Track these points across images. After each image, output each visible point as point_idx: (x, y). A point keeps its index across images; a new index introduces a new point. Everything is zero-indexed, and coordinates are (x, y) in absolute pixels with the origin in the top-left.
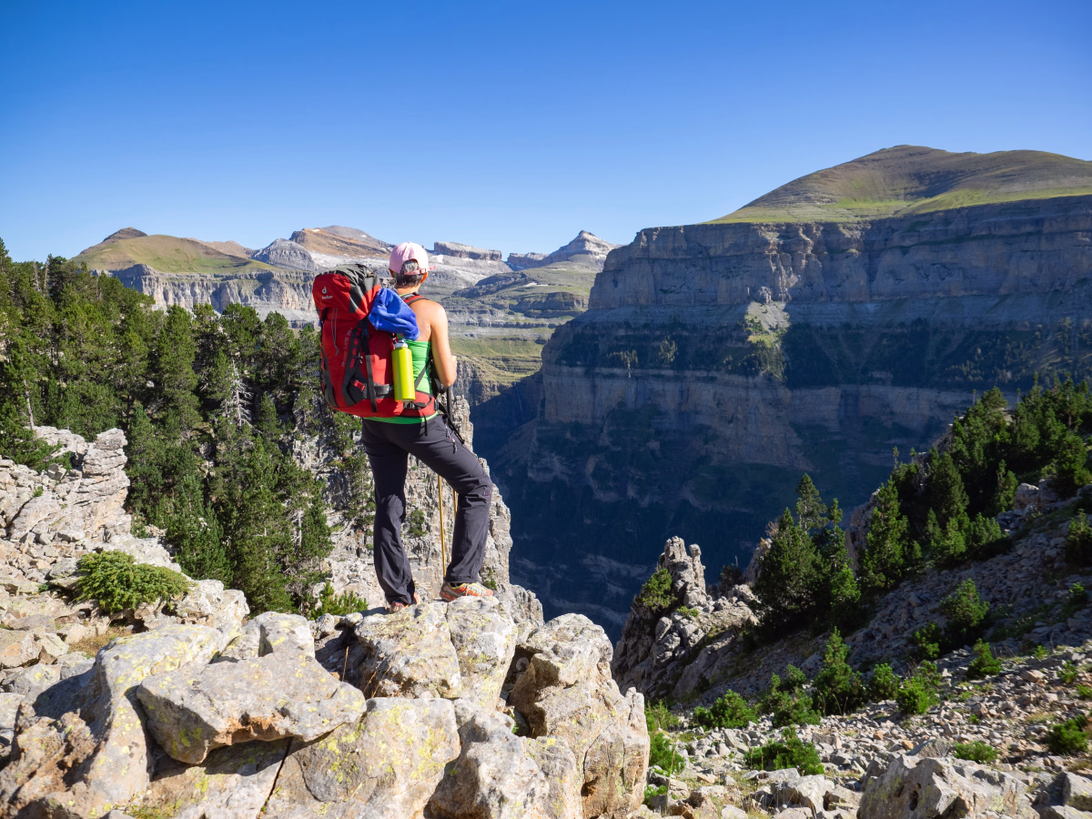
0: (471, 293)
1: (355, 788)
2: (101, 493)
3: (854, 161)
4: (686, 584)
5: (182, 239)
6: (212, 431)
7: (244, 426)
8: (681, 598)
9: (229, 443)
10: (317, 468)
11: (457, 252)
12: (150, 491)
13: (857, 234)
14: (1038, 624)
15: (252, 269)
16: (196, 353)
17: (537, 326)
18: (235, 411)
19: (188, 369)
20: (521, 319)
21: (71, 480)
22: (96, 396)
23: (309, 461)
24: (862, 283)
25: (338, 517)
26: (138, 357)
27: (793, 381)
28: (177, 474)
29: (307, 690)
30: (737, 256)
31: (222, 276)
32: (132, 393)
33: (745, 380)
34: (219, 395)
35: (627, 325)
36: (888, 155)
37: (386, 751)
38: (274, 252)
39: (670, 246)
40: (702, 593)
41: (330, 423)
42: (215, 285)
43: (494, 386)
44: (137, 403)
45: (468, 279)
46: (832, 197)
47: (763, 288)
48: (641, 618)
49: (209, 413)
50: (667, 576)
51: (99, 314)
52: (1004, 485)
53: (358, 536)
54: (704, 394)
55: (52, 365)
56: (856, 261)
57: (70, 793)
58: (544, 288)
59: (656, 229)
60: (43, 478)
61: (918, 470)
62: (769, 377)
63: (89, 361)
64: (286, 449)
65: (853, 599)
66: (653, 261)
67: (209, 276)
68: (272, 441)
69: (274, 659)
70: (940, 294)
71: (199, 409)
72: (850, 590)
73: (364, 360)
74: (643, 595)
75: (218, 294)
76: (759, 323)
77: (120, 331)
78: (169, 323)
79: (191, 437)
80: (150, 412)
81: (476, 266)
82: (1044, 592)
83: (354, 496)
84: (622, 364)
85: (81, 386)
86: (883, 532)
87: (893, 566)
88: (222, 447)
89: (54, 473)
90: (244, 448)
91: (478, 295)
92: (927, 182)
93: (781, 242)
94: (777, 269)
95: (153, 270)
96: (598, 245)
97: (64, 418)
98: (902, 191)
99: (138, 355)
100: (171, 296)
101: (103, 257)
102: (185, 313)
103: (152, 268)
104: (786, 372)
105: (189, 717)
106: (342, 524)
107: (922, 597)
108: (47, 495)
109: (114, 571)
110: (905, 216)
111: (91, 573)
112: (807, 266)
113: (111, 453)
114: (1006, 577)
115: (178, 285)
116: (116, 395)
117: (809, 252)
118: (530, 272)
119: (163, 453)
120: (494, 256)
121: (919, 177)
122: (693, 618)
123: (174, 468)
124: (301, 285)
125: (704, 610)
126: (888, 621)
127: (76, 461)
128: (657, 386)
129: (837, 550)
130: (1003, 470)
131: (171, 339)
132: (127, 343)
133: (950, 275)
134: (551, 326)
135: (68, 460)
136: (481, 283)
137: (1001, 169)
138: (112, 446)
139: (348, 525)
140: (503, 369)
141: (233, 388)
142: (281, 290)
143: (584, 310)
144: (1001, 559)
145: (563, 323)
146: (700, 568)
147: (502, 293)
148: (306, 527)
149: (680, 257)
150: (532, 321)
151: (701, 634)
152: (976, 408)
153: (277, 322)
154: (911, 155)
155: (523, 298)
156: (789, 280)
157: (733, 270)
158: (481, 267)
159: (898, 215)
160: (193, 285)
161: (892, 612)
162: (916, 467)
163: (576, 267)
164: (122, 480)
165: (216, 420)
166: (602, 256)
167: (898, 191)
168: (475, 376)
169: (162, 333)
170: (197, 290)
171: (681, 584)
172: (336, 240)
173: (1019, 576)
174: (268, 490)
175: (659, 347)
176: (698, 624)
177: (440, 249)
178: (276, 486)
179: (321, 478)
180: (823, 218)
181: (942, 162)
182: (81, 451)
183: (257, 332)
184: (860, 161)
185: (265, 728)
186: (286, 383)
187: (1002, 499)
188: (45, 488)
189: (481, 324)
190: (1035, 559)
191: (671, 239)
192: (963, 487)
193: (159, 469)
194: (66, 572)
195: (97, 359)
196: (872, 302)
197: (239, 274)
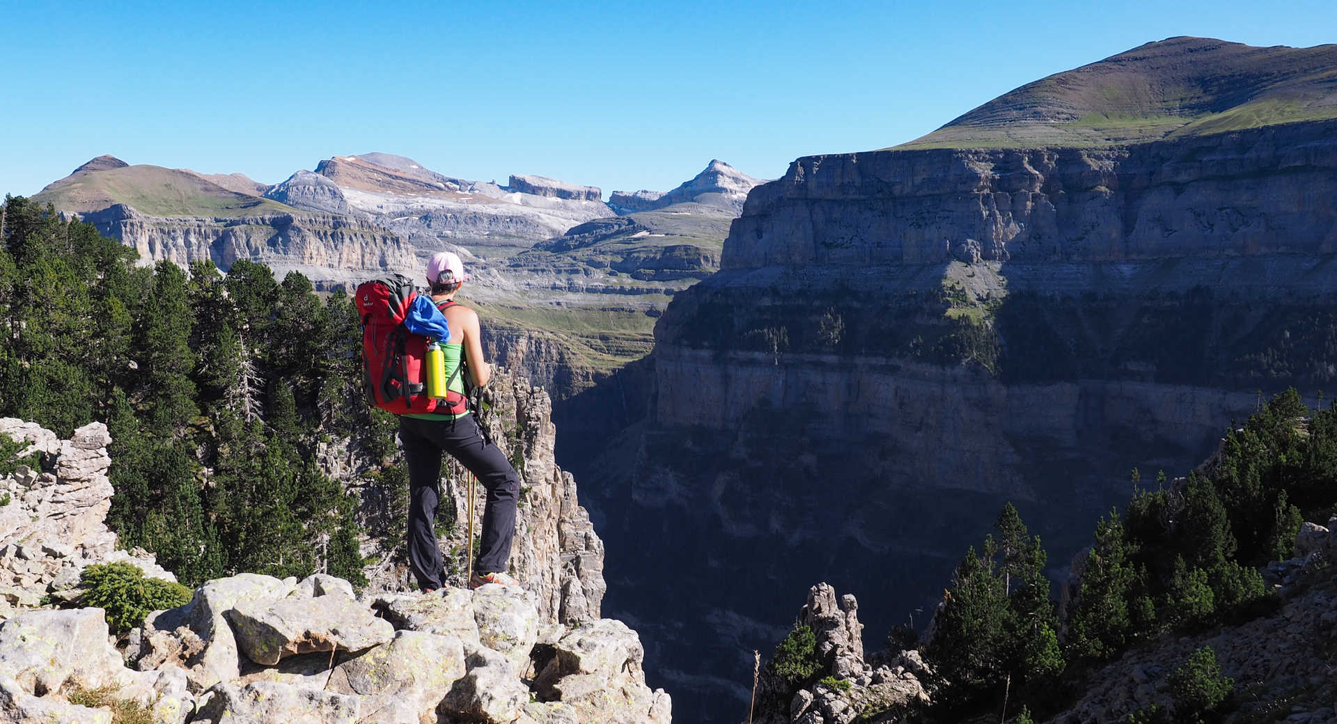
0: (559, 246)
1: (384, 686)
2: (79, 504)
3: (1106, 60)
4: (836, 647)
5: (174, 171)
6: (212, 427)
7: (254, 422)
8: (827, 665)
9: (235, 444)
10: (348, 480)
11: (540, 189)
12: (133, 505)
13: (1109, 165)
14: (1296, 708)
15: (265, 211)
16: (193, 324)
17: (649, 291)
18: (242, 403)
19: (182, 346)
20: (627, 281)
21: (43, 486)
22: (66, 380)
23: (337, 471)
24: (1114, 235)
25: (373, 545)
26: (120, 330)
27: (1010, 373)
28: (168, 483)
29: (351, 620)
30: (933, 195)
31: (225, 221)
32: (111, 376)
33: (941, 370)
34: (222, 381)
35: (775, 292)
36: (1157, 52)
37: (408, 664)
38: (294, 188)
39: (838, 181)
40: (858, 661)
41: (364, 420)
42: (215, 233)
43: (587, 373)
44: (117, 390)
45: (555, 226)
46: (1073, 112)
47: (969, 241)
48: (773, 692)
49: (208, 404)
50: (809, 635)
51: (72, 273)
52: (1285, 524)
53: (400, 572)
54: (883, 389)
55: (12, 339)
56: (1106, 204)
57: (192, 670)
58: (659, 239)
59: (818, 158)
60: (9, 483)
61: (1166, 503)
62: (975, 367)
63: (59, 333)
64: (308, 454)
65: (1055, 671)
66: (812, 202)
67: (208, 220)
68: (290, 442)
69: (326, 599)
70: (1231, 252)
71: (195, 399)
72: (1051, 659)
73: (400, 361)
74: (776, 661)
75: (220, 245)
76: (963, 290)
77: (98, 294)
78: (159, 286)
79: (186, 435)
80: (133, 402)
81: (566, 208)
82: (1312, 668)
83: (396, 518)
84: (765, 346)
85: (48, 367)
86: (1102, 583)
87: (1115, 629)
88: (224, 450)
89: (23, 477)
90: (253, 450)
91: (568, 248)
92: (1215, 89)
93: (997, 177)
94: (990, 215)
95: (137, 214)
96: (736, 180)
97: (27, 408)
98: (1178, 104)
99: (120, 326)
100: (158, 247)
101: (72, 194)
102: (178, 271)
103: (132, 208)
104: (1000, 362)
105: (268, 630)
106: (378, 556)
107: (1148, 671)
108: (15, 503)
109: (122, 584)
110: (1181, 138)
111: (97, 585)
112: (1034, 210)
113: (92, 453)
114: (1264, 648)
115: (167, 233)
116: (91, 379)
117: (1037, 190)
118: (639, 217)
119: (150, 456)
120: (590, 195)
121: (1203, 82)
122: (842, 693)
123: (164, 475)
124: (329, 233)
125: (857, 683)
126: (1101, 702)
127: (47, 463)
128: (816, 378)
129: (1038, 605)
130: (1284, 504)
131: (162, 307)
132: (105, 311)
133: (1246, 224)
134: (668, 292)
135: (37, 462)
136: (572, 232)
137: (1327, 70)
138: (93, 445)
139: (387, 557)
140: (601, 350)
141: (240, 372)
142: (303, 239)
143: (714, 270)
144: (1263, 622)
145: (685, 288)
146: (856, 626)
147: (601, 245)
148: (332, 555)
149: (850, 197)
150: (642, 284)
151: (852, 715)
152: (1262, 416)
153: (297, 284)
154: (1191, 51)
155: (630, 252)
156: (1007, 230)
157: (926, 215)
158: (572, 210)
159: (1170, 138)
160: (187, 233)
161: (1107, 690)
162: (1164, 497)
163: (703, 210)
164: (104, 488)
165: (218, 414)
166: (741, 195)
167: (1171, 103)
168: (562, 358)
169: (150, 298)
170: (193, 239)
171: (828, 647)
172: (377, 172)
173: (1282, 646)
174: (285, 506)
175: (818, 323)
176: (848, 701)
177: (518, 185)
178: (296, 501)
179: (352, 493)
180: (1059, 142)
181: (1237, 61)
182: (53, 451)
183: (273, 298)
184: (1116, 60)
185: (321, 641)
186: (309, 366)
187: (1280, 543)
188: (12, 495)
189: (572, 288)
190: (1306, 624)
191: (839, 171)
192: (1229, 527)
193: (144, 476)
194: (70, 584)
195: (68, 331)
196: (1128, 262)
197: (249, 217)
